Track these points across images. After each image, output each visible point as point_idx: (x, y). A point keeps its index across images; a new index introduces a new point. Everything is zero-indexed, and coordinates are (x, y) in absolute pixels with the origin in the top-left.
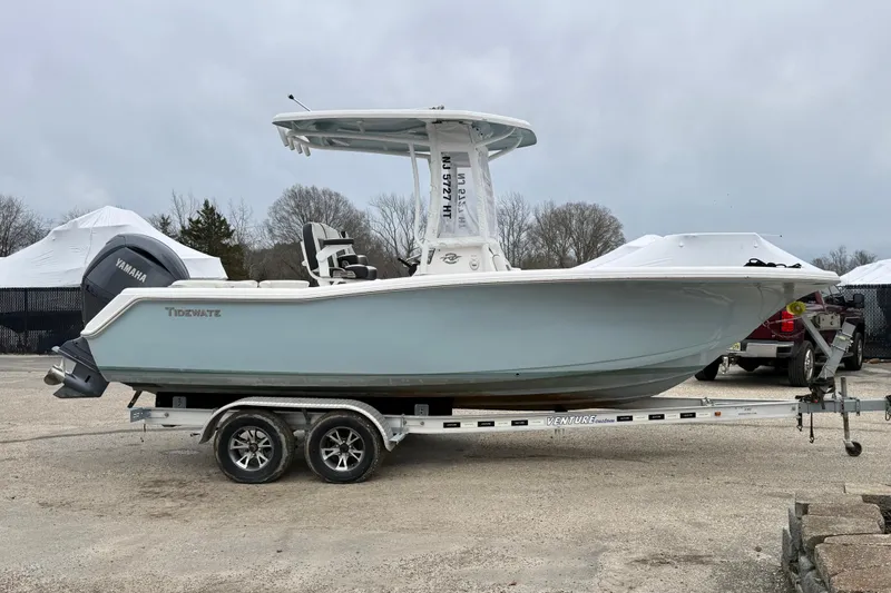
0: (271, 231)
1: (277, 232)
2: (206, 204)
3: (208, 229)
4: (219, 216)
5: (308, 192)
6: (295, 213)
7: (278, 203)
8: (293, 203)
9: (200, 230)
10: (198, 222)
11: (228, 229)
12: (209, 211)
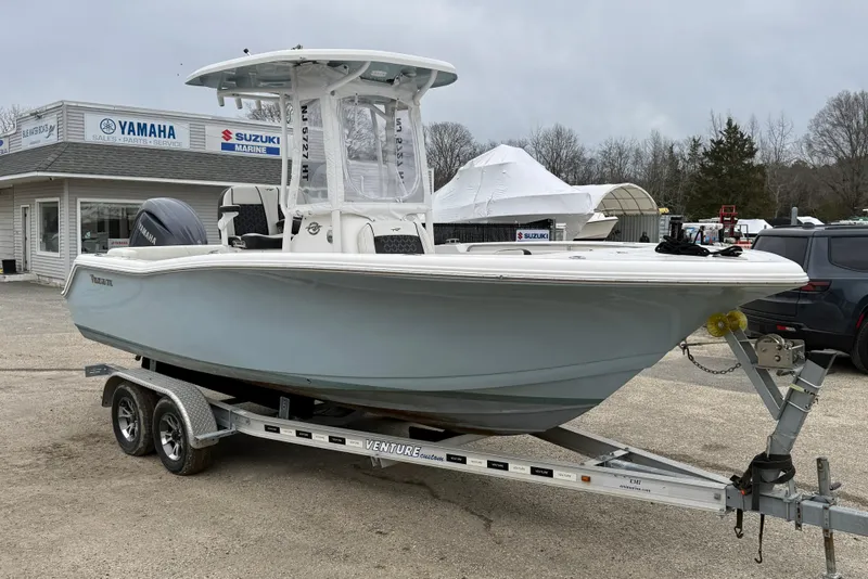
0: (810, 146)
1: (815, 147)
2: (729, 123)
3: (730, 149)
4: (742, 135)
5: (856, 99)
6: (840, 124)
7: (821, 114)
8: (838, 113)
9: (723, 151)
10: (720, 142)
11: (752, 148)
12: (732, 129)
